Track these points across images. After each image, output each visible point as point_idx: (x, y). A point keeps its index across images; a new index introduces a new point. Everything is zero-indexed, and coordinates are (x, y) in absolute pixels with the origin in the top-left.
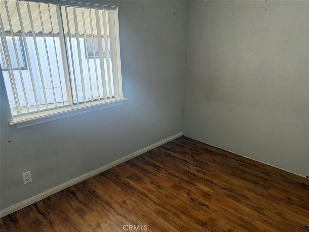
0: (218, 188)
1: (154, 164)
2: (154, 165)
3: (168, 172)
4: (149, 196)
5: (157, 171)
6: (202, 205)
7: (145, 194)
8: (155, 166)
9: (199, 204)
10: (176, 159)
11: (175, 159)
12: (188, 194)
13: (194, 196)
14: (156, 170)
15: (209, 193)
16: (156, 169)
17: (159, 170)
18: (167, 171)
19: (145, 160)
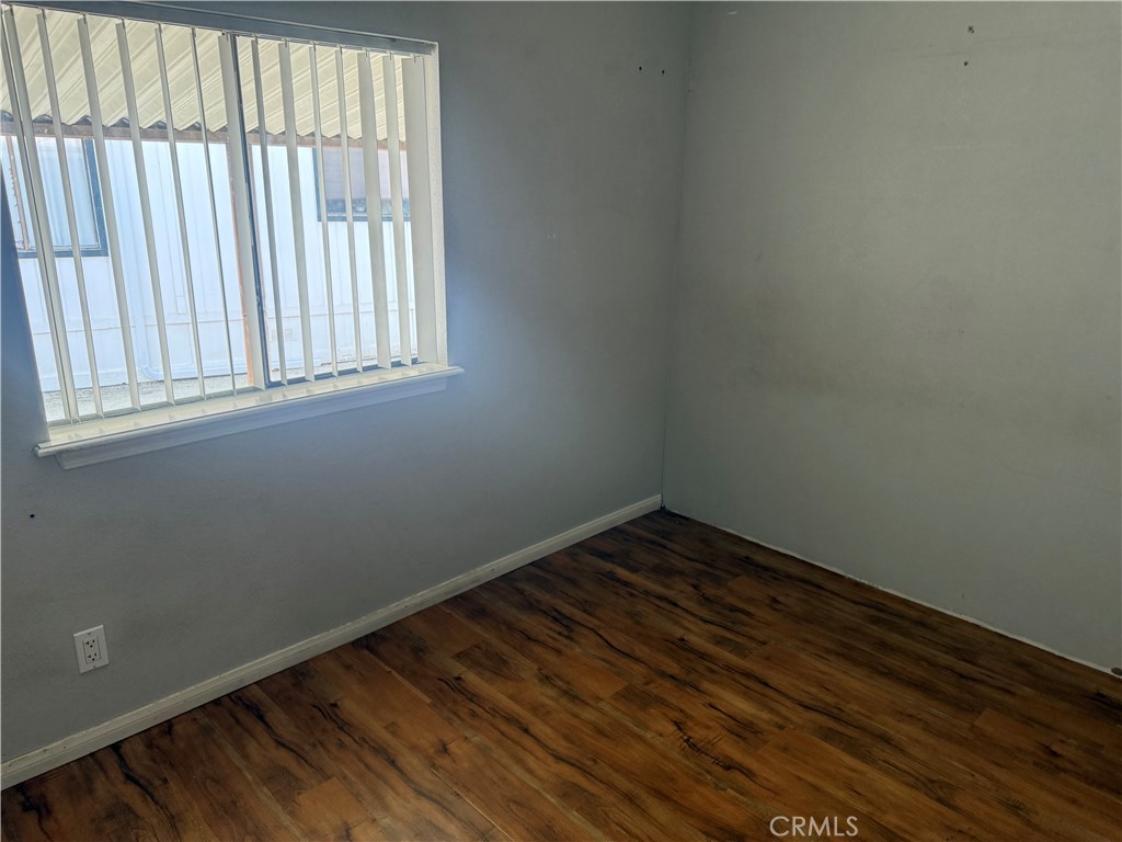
0: (788, 703)
1: (556, 610)
2: (555, 614)
3: (607, 642)
4: (533, 729)
5: (566, 637)
6: (728, 768)
7: (519, 722)
8: (558, 616)
9: (717, 761)
10: (635, 592)
11: (632, 595)
12: (678, 725)
13: (698, 734)
14: (560, 633)
15: (755, 721)
16: (559, 629)
17: (572, 631)
18: (601, 636)
19: (522, 593)
